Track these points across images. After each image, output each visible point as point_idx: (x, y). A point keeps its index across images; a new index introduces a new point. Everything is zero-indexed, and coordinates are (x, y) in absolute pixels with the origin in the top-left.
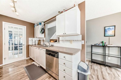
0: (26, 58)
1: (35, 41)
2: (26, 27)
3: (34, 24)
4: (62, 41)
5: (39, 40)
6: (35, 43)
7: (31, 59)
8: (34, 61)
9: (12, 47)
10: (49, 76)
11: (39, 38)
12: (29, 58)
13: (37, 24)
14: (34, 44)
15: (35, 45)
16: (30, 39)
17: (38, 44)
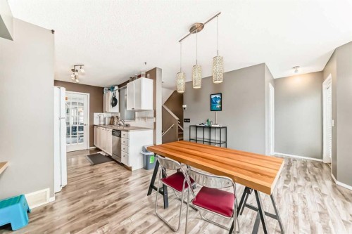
0: (89, 148)
1: (105, 119)
2: (89, 94)
3: (103, 88)
5: (112, 117)
6: (105, 122)
11: (112, 113)
12: (94, 147)
13: (107, 89)
14: (102, 123)
15: (104, 125)
16: (96, 115)
17: (110, 124)
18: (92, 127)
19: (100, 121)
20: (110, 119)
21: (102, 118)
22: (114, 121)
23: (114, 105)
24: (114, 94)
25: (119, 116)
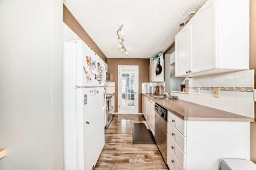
0: (138, 113)
1: (151, 88)
2: (138, 66)
3: (149, 59)
4: (195, 88)
5: (158, 87)
6: (151, 91)
7: (143, 116)
8: (145, 120)
9: (129, 95)
10: (157, 151)
11: (157, 82)
12: (141, 114)
13: (153, 59)
14: (148, 92)
15: (151, 94)
16: (143, 84)
17: (155, 94)
18: (141, 95)
19: (147, 91)
20: (155, 89)
21: (148, 88)
22: (158, 91)
23: (158, 73)
24: (159, 61)
25: (164, 86)
